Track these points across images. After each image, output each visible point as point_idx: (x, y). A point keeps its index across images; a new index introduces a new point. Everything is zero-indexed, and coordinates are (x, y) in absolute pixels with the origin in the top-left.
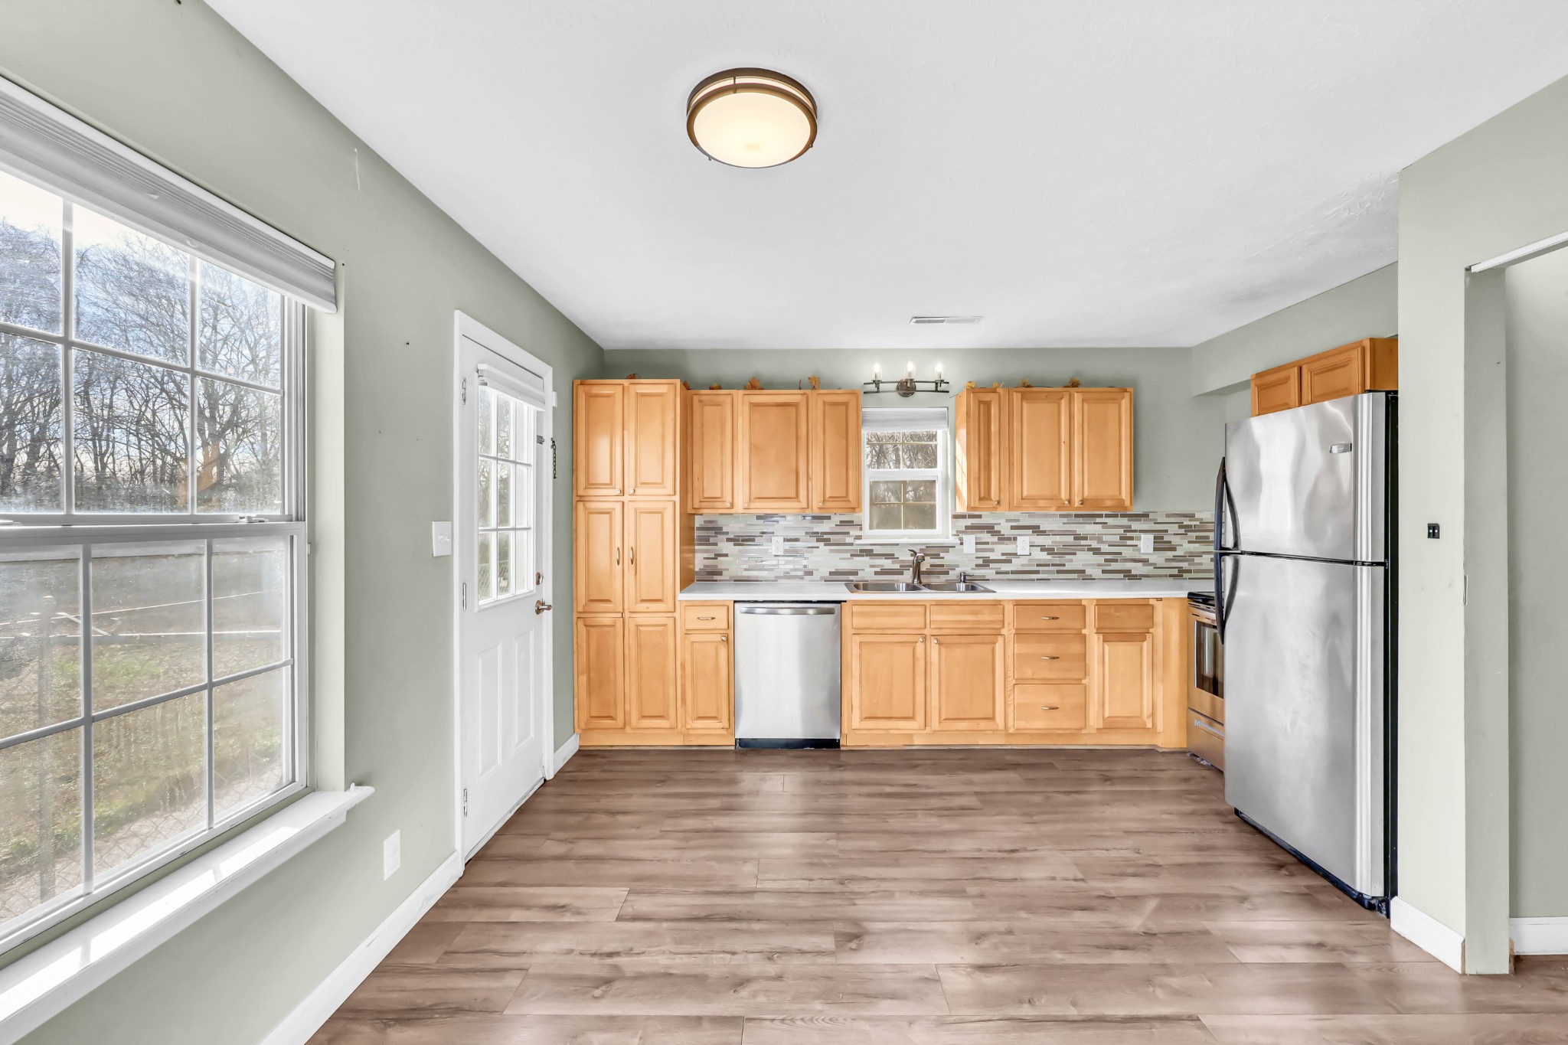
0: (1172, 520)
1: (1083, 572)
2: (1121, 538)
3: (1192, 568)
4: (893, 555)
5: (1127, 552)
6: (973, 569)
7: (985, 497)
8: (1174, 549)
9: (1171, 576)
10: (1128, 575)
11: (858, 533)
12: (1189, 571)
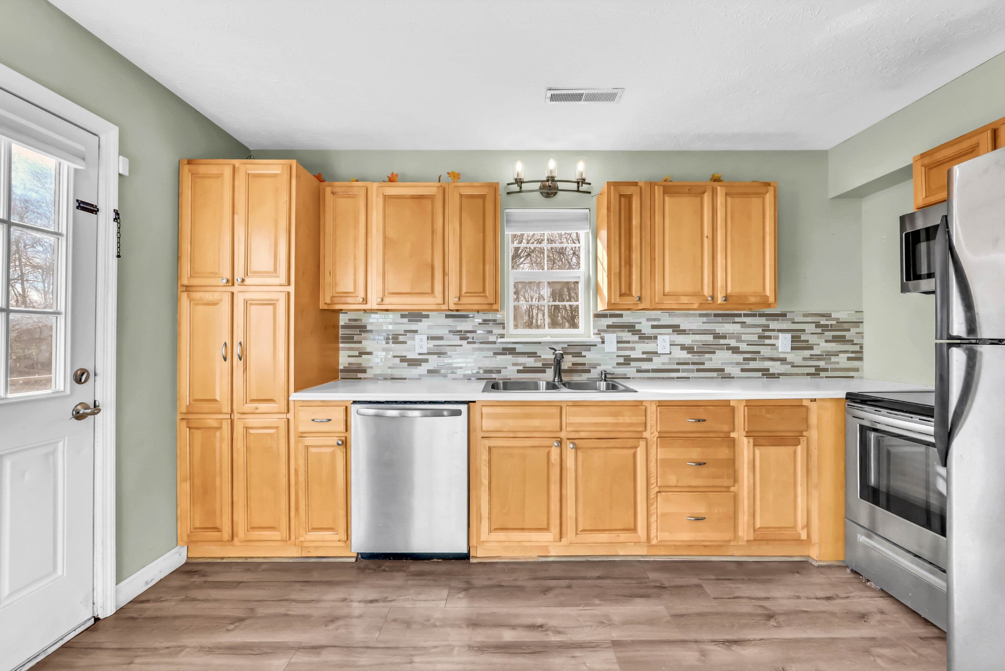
0: (809, 319)
1: (723, 370)
2: (760, 337)
3: (829, 366)
4: (536, 353)
5: (765, 351)
6: (614, 367)
7: (626, 293)
8: (811, 348)
9: (808, 374)
10: (766, 373)
11: (501, 331)
12: (826, 370)
